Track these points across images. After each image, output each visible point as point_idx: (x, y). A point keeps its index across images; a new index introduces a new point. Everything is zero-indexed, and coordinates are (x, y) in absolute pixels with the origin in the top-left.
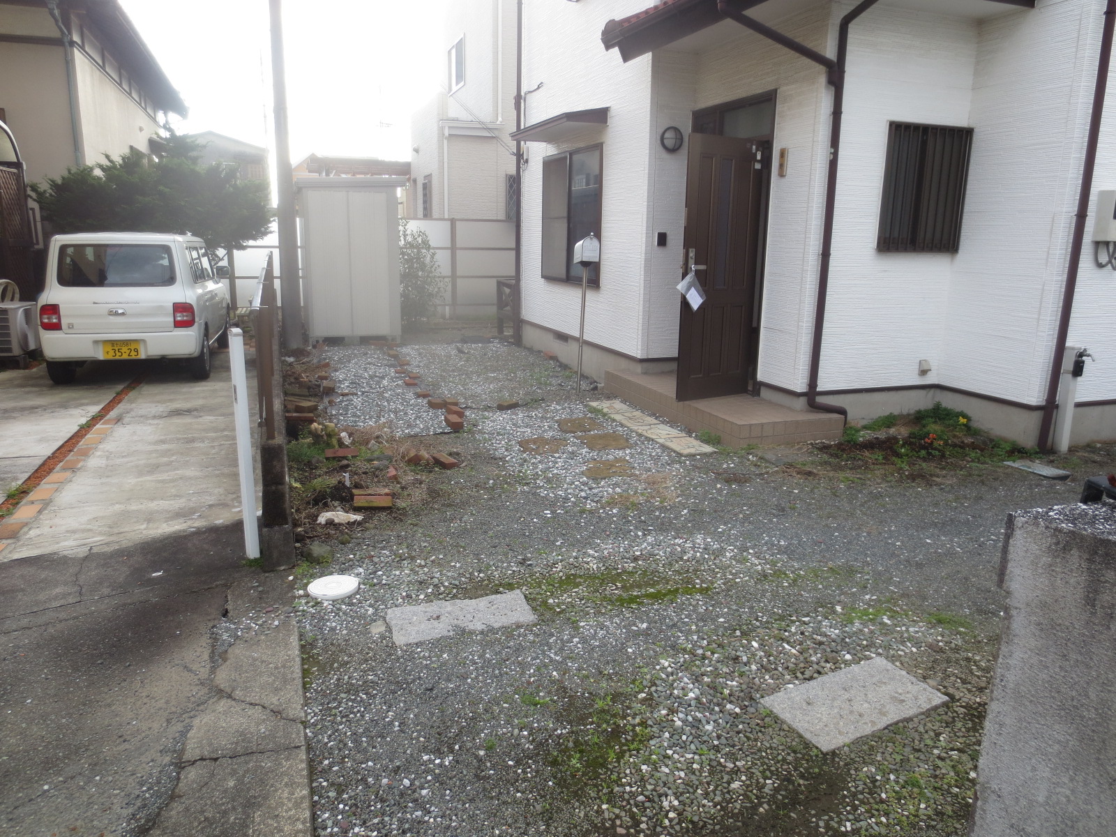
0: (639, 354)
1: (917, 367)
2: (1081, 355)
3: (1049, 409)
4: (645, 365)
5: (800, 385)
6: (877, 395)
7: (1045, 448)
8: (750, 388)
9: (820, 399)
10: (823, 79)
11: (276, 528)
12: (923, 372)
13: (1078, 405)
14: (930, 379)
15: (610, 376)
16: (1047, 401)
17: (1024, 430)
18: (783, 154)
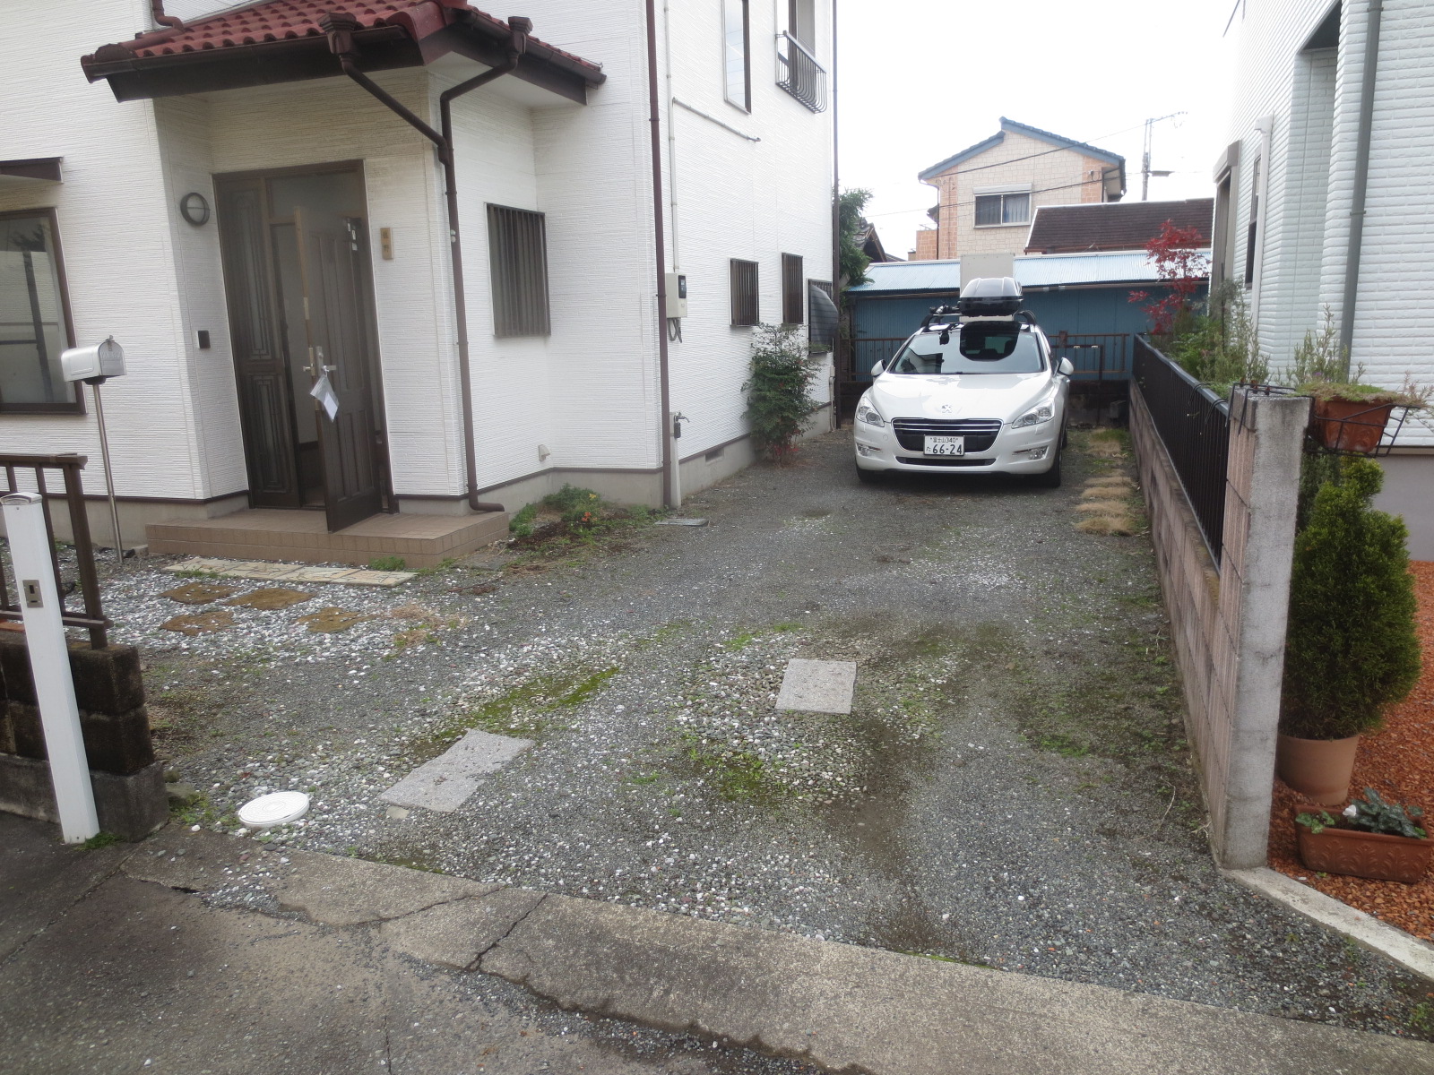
0: (200, 495)
1: (537, 453)
2: (677, 418)
3: (665, 469)
4: (211, 507)
5: (456, 487)
6: (515, 488)
7: (667, 507)
8: (385, 506)
9: (482, 499)
10: (430, 156)
11: (144, 771)
12: (543, 457)
13: (682, 462)
14: (549, 464)
15: (154, 532)
16: (664, 462)
17: (647, 493)
18: (385, 234)
